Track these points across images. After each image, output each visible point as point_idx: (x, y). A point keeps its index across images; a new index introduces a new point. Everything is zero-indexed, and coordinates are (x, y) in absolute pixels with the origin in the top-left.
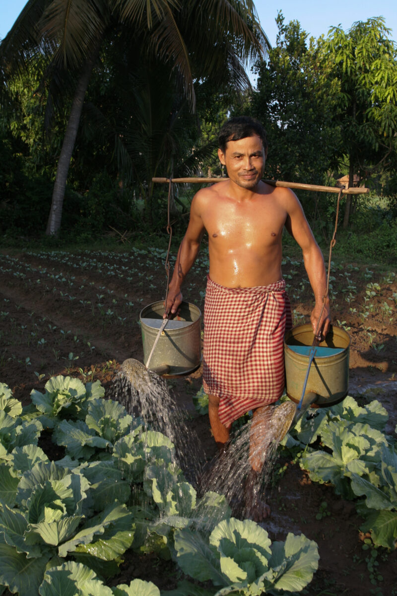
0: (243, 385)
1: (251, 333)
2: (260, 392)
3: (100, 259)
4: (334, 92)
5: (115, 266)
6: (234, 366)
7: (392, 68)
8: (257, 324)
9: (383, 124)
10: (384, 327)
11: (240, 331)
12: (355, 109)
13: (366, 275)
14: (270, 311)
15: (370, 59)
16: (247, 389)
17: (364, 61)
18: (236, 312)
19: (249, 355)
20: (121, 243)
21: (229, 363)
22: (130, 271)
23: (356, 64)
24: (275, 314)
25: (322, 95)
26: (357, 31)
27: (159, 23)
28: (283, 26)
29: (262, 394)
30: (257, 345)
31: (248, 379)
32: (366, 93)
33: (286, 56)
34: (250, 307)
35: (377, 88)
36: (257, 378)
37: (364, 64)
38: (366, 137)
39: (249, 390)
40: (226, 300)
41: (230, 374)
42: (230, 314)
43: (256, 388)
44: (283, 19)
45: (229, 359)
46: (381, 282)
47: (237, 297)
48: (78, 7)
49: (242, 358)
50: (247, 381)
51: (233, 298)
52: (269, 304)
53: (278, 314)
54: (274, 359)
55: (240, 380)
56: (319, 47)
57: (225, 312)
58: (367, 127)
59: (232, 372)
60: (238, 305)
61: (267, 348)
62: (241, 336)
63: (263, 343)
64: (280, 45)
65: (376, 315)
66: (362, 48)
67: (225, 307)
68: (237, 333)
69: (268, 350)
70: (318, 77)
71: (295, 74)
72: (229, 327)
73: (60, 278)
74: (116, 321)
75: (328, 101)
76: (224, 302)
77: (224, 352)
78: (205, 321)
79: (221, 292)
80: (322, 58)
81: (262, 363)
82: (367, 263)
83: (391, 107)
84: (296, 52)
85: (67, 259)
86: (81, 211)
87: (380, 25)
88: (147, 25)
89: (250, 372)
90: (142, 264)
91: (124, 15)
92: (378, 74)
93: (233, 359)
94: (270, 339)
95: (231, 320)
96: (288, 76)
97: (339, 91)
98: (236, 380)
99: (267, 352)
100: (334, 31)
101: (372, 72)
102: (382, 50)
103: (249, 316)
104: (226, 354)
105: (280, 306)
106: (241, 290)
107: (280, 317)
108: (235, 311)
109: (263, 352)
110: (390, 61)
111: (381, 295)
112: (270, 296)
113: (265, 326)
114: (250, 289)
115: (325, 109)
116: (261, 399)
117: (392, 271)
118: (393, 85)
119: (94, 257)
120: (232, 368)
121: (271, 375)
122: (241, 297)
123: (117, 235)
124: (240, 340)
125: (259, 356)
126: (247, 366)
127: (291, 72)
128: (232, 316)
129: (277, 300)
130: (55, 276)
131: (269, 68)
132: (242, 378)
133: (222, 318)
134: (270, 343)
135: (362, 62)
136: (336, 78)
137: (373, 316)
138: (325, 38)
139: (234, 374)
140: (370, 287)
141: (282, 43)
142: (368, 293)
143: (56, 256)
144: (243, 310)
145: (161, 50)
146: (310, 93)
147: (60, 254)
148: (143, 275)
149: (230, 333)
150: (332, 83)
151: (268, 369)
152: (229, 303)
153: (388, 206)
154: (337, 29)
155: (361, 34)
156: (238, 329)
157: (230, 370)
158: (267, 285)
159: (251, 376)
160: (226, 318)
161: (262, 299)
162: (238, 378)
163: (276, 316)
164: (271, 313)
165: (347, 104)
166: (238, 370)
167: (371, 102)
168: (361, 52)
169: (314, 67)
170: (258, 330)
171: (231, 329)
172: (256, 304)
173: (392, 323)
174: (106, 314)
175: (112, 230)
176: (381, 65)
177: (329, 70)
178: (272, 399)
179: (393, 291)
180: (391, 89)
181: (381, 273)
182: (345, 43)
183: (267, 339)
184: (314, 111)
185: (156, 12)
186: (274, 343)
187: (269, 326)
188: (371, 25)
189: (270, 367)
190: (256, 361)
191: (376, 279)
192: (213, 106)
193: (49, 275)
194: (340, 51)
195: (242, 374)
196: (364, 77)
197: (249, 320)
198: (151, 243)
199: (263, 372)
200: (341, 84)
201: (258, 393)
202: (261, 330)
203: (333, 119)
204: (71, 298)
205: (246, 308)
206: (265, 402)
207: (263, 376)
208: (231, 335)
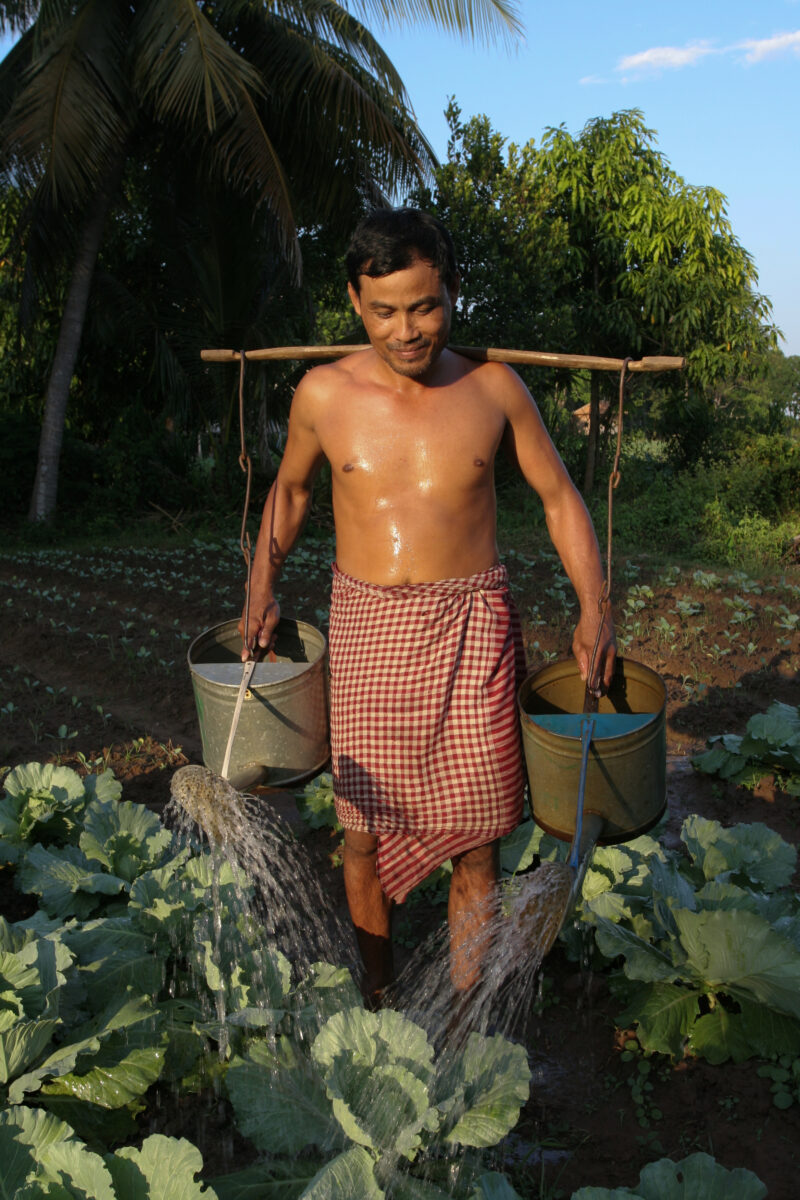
0: (429, 805)
1: (439, 686)
2: (469, 815)
3: (131, 561)
4: (557, 242)
5: (158, 571)
6: (406, 762)
7: (660, 201)
8: (451, 664)
9: (648, 301)
10: (661, 662)
11: (414, 682)
12: (596, 275)
13: (626, 573)
14: (478, 634)
15: (620, 186)
16: (439, 811)
17: (608, 189)
18: (403, 641)
19: (439, 737)
20: (171, 533)
21: (393, 757)
22: (186, 580)
23: (595, 194)
24: (489, 640)
25: (536, 249)
26: (594, 136)
27: (230, 122)
28: (459, 124)
29: (474, 820)
30: (454, 712)
31: (440, 789)
32: (615, 246)
33: (466, 179)
34: (433, 627)
35: (635, 237)
36: (461, 785)
37: (610, 194)
38: (618, 326)
39: (444, 814)
40: (380, 614)
41: (399, 781)
42: (390, 645)
43: (459, 808)
44: (459, 112)
45: (394, 747)
46: (654, 583)
47: (403, 606)
48: (77, 94)
49: (423, 743)
50: (437, 795)
51: (394, 607)
52: (475, 619)
53: (497, 640)
54: (495, 741)
55: (423, 793)
56: (527, 163)
57: (378, 642)
58: (619, 306)
59: (403, 776)
60: (408, 623)
61: (476, 716)
62: (417, 695)
63: (467, 707)
64: (454, 159)
65: (646, 641)
66: (605, 164)
67: (376, 630)
68: (409, 687)
69: (481, 721)
70: (526, 217)
71: (484, 211)
72: (389, 675)
73: (52, 595)
74: (155, 669)
75: (546, 260)
76: (375, 619)
77: (381, 733)
78: (333, 666)
79: (367, 596)
80: (532, 181)
81: (468, 751)
82: (628, 554)
83: (662, 270)
84: (484, 172)
85: (68, 562)
86: (95, 476)
87: (635, 124)
88: (207, 127)
89: (443, 774)
90: (211, 568)
91: (163, 107)
92: (636, 212)
93: (402, 748)
94: (483, 697)
95: (392, 658)
96: (472, 216)
97: (566, 241)
98: (413, 795)
99: (477, 726)
100: (553, 135)
101: (625, 209)
102: (640, 168)
103: (433, 647)
104: (385, 738)
105: (499, 622)
106: (412, 589)
107: (501, 646)
108: (400, 637)
109: (468, 727)
110: (655, 188)
111: (656, 607)
112: (477, 599)
113: (470, 667)
114: (432, 585)
115: (542, 275)
116: (472, 831)
117: (673, 564)
118: (663, 231)
119: (121, 557)
120: (402, 767)
121: (490, 777)
122: (412, 605)
123: (165, 518)
124: (416, 704)
125: (461, 736)
126: (435, 761)
127: (477, 208)
128: (393, 650)
129: (493, 608)
130: (41, 592)
131: (435, 202)
132: (427, 788)
133: (372, 655)
134: (483, 706)
135: (605, 191)
136: (560, 218)
137: (640, 644)
138: (538, 147)
139: (407, 781)
140: (635, 593)
141: (458, 155)
142: (631, 603)
143: (47, 558)
144: (418, 635)
145: (236, 171)
146: (512, 246)
147: (56, 555)
148: (210, 585)
149: (391, 688)
150: (553, 226)
151: (483, 764)
152: (387, 621)
153: (665, 451)
154: (558, 131)
155: (601, 140)
156: (410, 678)
157: (398, 772)
158: (468, 577)
159: (445, 783)
160: (380, 655)
161: (459, 608)
162: (418, 790)
163: (493, 645)
164: (482, 639)
165: (582, 268)
166: (415, 772)
167: (625, 261)
168: (604, 172)
169: (519, 199)
170: (454, 679)
171: (393, 679)
172: (446, 619)
173: (676, 654)
174: (136, 657)
175: (155, 510)
176: (640, 195)
177: (546, 204)
178: (497, 830)
179: (677, 598)
180: (660, 238)
181: (656, 568)
182: (573, 157)
183: (476, 697)
184: (520, 277)
185: (222, 103)
186: (491, 704)
187: (479, 668)
188: (619, 124)
189: (486, 758)
190: (453, 747)
191: (644, 578)
192: (337, 277)
193: (30, 591)
194: (566, 172)
195: (425, 779)
196: (611, 219)
197: (432, 657)
198: (229, 531)
199: (471, 770)
200: (570, 228)
201: (465, 820)
202: (461, 677)
203: (558, 294)
204: (71, 630)
205: (424, 630)
206: (483, 836)
207: (473, 779)
208: (395, 692)
